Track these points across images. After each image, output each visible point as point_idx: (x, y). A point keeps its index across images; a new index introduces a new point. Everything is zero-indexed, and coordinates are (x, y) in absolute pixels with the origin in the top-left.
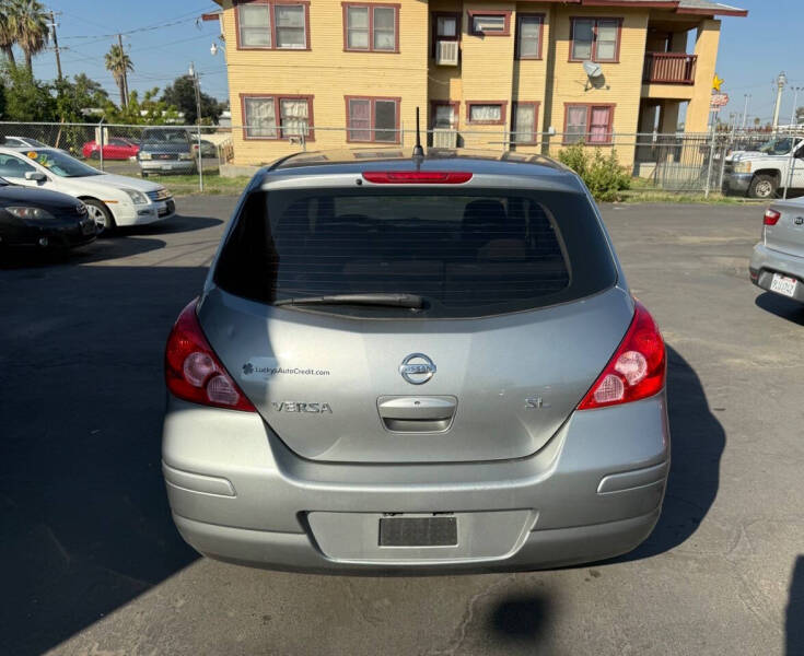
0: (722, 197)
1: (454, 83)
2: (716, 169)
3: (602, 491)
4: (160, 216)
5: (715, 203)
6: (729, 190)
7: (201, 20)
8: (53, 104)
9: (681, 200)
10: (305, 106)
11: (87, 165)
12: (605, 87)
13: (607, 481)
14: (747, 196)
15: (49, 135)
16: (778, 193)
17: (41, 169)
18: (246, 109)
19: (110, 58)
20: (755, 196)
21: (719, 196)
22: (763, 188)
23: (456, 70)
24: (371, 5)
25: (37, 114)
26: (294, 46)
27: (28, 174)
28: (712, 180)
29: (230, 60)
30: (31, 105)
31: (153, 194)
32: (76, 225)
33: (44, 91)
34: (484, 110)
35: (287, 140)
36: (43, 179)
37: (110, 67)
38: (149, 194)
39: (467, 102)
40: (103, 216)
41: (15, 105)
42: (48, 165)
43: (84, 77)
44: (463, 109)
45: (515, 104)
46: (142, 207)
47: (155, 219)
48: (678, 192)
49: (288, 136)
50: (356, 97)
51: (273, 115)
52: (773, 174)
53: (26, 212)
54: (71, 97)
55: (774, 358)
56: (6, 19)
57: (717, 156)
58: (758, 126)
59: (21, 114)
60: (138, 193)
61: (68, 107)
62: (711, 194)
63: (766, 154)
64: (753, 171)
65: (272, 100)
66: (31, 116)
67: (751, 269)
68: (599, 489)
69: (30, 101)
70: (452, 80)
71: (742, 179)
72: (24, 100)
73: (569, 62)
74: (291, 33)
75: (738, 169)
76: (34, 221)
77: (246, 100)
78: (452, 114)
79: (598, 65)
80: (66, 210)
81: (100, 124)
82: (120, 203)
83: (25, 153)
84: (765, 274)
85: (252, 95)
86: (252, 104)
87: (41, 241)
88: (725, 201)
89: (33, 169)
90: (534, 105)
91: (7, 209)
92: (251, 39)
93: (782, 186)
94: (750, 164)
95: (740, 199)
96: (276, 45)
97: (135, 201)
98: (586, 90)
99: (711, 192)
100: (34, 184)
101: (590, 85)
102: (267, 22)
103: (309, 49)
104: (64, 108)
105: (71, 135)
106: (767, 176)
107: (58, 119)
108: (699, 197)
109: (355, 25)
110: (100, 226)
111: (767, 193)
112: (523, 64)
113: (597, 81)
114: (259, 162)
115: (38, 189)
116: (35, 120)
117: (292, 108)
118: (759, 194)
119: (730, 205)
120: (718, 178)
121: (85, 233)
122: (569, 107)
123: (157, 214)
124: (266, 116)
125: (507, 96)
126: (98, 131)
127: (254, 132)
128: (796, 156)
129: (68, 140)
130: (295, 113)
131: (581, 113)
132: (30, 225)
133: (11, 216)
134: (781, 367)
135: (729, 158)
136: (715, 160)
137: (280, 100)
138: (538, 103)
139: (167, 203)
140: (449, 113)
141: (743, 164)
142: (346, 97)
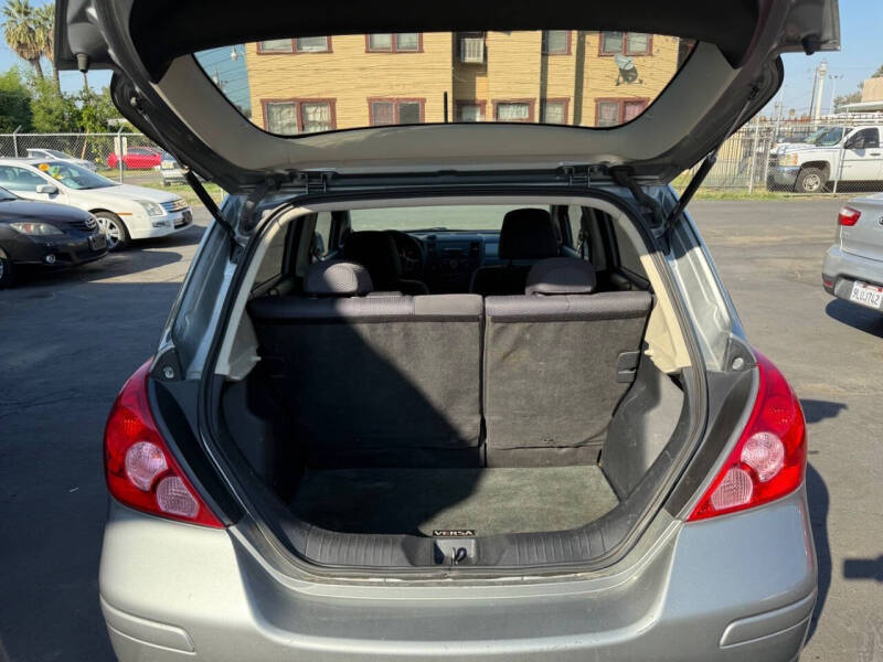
0: (767, 193)
1: (480, 82)
2: (760, 162)
3: (726, 644)
4: (176, 227)
5: (760, 199)
6: (774, 185)
8: (79, 115)
9: (723, 196)
10: (326, 110)
11: (101, 176)
12: (637, 81)
13: (733, 630)
14: (794, 191)
15: (75, 147)
16: (828, 186)
17: (53, 182)
18: (267, 115)
20: (803, 191)
21: (764, 191)
22: (810, 181)
23: (481, 68)
25: (63, 126)
26: (314, 49)
27: (39, 188)
28: (756, 174)
29: (250, 66)
30: (57, 117)
31: (169, 205)
32: (85, 240)
33: (70, 102)
34: (511, 108)
36: (56, 192)
38: (164, 204)
39: (493, 101)
40: (117, 229)
41: (41, 117)
42: (60, 178)
44: (490, 109)
45: (543, 101)
46: (157, 219)
47: (171, 230)
48: (718, 189)
50: (380, 99)
51: (295, 120)
52: (821, 166)
53: (32, 228)
54: (96, 107)
55: (862, 382)
56: (34, 32)
57: (761, 150)
58: (793, 118)
59: (47, 126)
60: (153, 204)
61: (93, 118)
62: (755, 189)
63: (814, 146)
64: (800, 163)
65: (293, 105)
66: (57, 128)
67: (824, 275)
68: (722, 641)
69: (57, 113)
70: (478, 78)
71: (788, 172)
72: (50, 112)
73: (599, 56)
75: (783, 162)
76: (41, 237)
77: (267, 105)
78: (478, 114)
79: (630, 58)
80: (76, 225)
81: (118, 134)
82: (134, 216)
83: (36, 166)
84: (843, 282)
85: (273, 101)
86: (274, 109)
87: (48, 258)
88: (769, 196)
89: (45, 182)
90: (563, 102)
91: (12, 225)
93: (831, 179)
94: (796, 157)
95: (786, 194)
96: (297, 49)
97: (150, 212)
98: (618, 84)
99: (755, 187)
100: (45, 198)
101: (621, 79)
103: (330, 51)
104: (89, 119)
105: (97, 145)
106: (815, 169)
107: (83, 130)
108: (743, 192)
110: (114, 239)
111: (815, 187)
112: (551, 60)
113: (628, 75)
115: (49, 204)
116: (61, 131)
117: (315, 112)
118: (807, 188)
119: (776, 200)
120: (762, 172)
121: (95, 249)
122: (600, 103)
123: (173, 225)
124: (288, 121)
125: (535, 94)
126: (117, 140)
128: (846, 147)
129: (94, 150)
130: (318, 119)
131: (614, 109)
132: (36, 241)
133: (16, 232)
134: (873, 393)
135: (774, 151)
136: (759, 154)
137: (302, 104)
138: (567, 100)
139: (184, 214)
140: (475, 112)
141: (789, 156)
142: (369, 100)
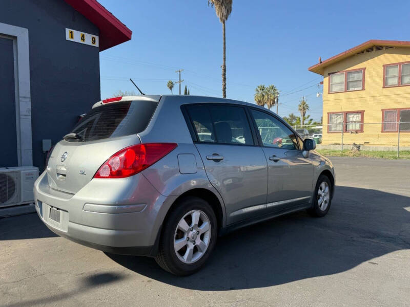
7: (320, 84)
10: (359, 116)
18: (330, 119)
19: (300, 106)
24: (399, 63)
26: (356, 89)
29: (324, 99)
35: (349, 132)
37: (300, 110)
43: (292, 115)
49: (349, 130)
50: (389, 109)
51: (343, 121)
56: (264, 96)
65: (343, 114)
74: (355, 83)
77: (330, 115)
85: (333, 113)
86: (333, 117)
92: (335, 89)
96: (347, 89)
102: (344, 80)
103: (363, 89)
109: (390, 74)
114: (333, 143)
117: (353, 117)
124: (339, 122)
127: (333, 129)
130: (354, 120)
137: (346, 114)
142: (383, 110)
